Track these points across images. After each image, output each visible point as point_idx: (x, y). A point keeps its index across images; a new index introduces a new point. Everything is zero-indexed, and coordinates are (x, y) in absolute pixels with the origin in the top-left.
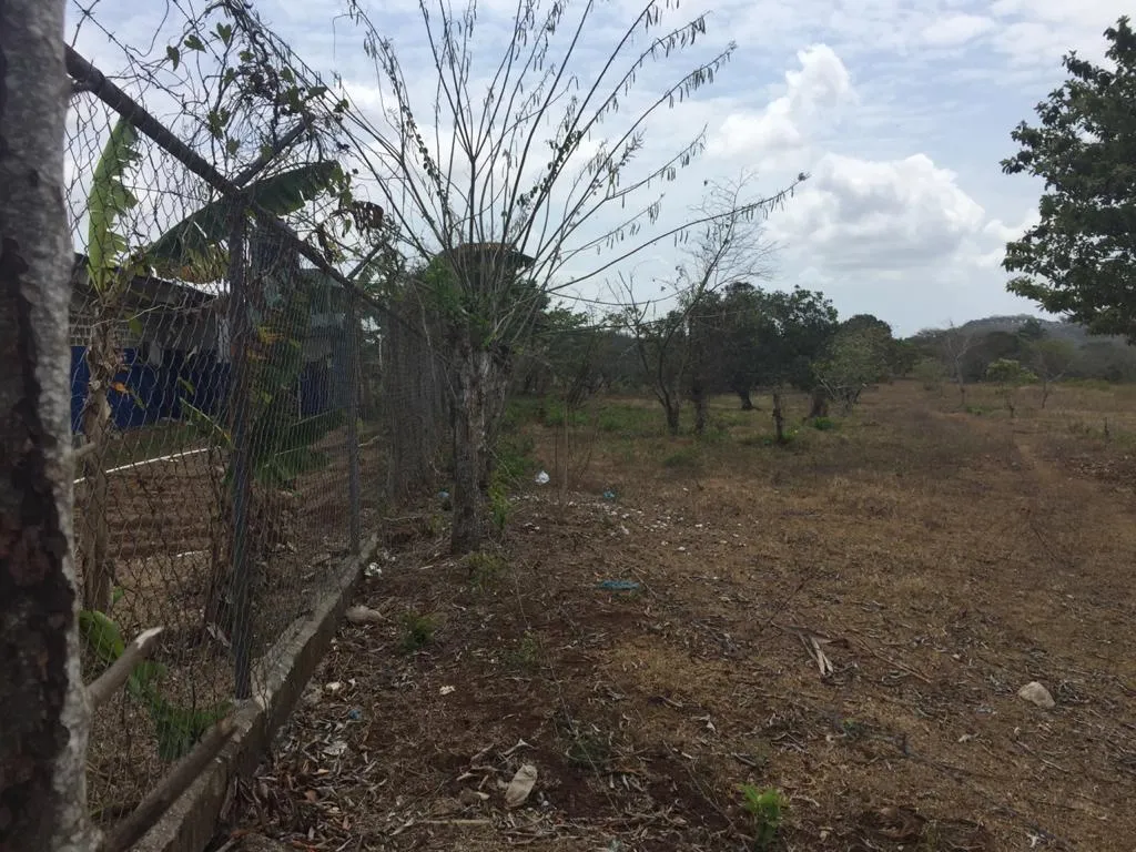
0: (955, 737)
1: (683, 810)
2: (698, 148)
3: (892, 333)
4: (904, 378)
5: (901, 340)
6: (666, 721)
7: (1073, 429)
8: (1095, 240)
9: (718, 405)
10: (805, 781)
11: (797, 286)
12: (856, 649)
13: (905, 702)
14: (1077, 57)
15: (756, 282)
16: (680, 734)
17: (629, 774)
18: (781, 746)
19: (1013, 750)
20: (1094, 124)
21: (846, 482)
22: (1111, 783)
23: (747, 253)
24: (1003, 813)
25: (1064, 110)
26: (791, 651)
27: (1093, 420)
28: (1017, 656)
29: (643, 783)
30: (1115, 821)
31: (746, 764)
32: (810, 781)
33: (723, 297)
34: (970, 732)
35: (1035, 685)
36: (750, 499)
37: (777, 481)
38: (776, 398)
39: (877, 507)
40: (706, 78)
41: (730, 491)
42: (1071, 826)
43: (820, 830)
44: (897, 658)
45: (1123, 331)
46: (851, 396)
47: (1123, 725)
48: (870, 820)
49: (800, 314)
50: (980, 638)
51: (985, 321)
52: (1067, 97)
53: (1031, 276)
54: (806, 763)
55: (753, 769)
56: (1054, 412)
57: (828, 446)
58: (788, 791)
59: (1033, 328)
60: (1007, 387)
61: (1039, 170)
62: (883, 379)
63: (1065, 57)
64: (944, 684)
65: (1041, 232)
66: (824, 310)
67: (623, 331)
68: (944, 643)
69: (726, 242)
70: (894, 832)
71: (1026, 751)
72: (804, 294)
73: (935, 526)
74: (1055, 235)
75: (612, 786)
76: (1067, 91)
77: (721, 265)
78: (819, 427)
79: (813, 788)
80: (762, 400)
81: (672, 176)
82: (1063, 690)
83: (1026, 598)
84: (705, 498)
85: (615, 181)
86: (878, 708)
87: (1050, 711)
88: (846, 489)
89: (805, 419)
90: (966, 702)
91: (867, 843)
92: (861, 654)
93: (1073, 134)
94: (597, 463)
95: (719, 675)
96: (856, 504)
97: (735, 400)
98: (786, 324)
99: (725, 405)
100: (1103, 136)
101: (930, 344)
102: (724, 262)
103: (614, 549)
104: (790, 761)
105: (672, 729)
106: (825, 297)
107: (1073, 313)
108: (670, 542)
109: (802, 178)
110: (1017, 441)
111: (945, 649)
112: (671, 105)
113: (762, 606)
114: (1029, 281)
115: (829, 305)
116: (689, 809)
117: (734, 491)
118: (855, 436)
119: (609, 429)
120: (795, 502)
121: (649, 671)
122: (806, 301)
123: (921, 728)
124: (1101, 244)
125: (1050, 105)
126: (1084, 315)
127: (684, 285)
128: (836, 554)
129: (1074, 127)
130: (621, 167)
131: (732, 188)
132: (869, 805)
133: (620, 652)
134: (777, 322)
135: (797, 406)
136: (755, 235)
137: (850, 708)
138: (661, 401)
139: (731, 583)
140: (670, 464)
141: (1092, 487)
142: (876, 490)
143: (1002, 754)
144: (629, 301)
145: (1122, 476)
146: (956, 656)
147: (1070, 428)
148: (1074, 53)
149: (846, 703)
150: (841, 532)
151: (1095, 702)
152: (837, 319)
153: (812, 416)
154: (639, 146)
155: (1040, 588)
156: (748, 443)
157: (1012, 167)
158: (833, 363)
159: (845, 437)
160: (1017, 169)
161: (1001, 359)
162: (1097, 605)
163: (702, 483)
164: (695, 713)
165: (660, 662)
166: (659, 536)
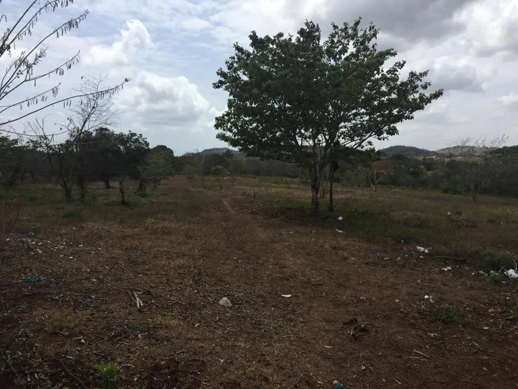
0: (193, 325)
1: (67, 383)
2: (76, 61)
3: (174, 154)
4: (179, 174)
5: (177, 157)
6: (59, 343)
7: (243, 195)
8: (247, 119)
9: (93, 187)
10: (129, 357)
11: (130, 131)
12: (154, 294)
13: (174, 314)
14: (239, 45)
15: (110, 128)
16: (67, 347)
17: (38, 373)
18: (117, 344)
19: (216, 326)
20: (246, 73)
21: (153, 220)
22: (251, 333)
23: (104, 114)
24: (210, 353)
25: (235, 65)
26: (124, 300)
27: (250, 190)
28: (219, 288)
29: (46, 375)
30: (252, 347)
31: (100, 355)
32: (130, 356)
33: (94, 134)
34: (200, 322)
35: (225, 299)
36: (108, 231)
37: (121, 222)
38: (121, 183)
39: (166, 231)
40: (75, 26)
41: (98, 228)
42: (235, 352)
43: (134, 378)
44: (171, 295)
45: (259, 156)
46: (156, 181)
47: (256, 309)
48: (157, 368)
49: (132, 144)
50: (205, 282)
51: (211, 150)
52: (236, 60)
53: (225, 132)
54: (129, 349)
55: (103, 357)
56: (237, 187)
57: (145, 205)
58: (120, 363)
59: (228, 153)
60: (219, 178)
61: (227, 89)
62: (171, 174)
63: (234, 44)
64: (190, 304)
65: (228, 114)
66: (143, 142)
67: (38, 149)
68: (191, 286)
69: (94, 107)
70: (166, 371)
71: (221, 326)
72: (134, 135)
73: (190, 237)
74: (233, 116)
75: (29, 380)
76: (236, 57)
77: (91, 119)
78: (142, 196)
79: (132, 359)
80: (115, 184)
81: (62, 73)
82: (235, 299)
83: (223, 263)
84: (85, 232)
85: (30, 72)
86: (162, 318)
87: (230, 308)
88: (153, 223)
89: (135, 193)
90: (199, 309)
91: (155, 378)
92: (156, 296)
93: (238, 75)
94: (25, 218)
95: (88, 316)
96: (157, 229)
97: (102, 184)
98: (126, 148)
99: (96, 187)
100: (250, 77)
101: (189, 159)
102: (93, 117)
103: (34, 261)
104: (121, 350)
105: (62, 346)
106: (143, 137)
107: (240, 148)
108: (65, 255)
109: (126, 80)
110: (222, 200)
111: (191, 289)
112: (58, 36)
113: (112, 281)
114: (225, 134)
115: (145, 140)
116: (71, 382)
117: (100, 228)
118: (158, 200)
119: (33, 199)
120: (129, 231)
121: (50, 320)
122: (135, 138)
123: (180, 324)
124: (250, 120)
125: (230, 62)
126: (245, 149)
127: (71, 127)
128: (147, 253)
129: (239, 73)
130: (33, 65)
131: (96, 82)
132: (156, 362)
133: (35, 313)
134: (122, 147)
135: (131, 186)
136: (108, 105)
137: (150, 320)
138: (62, 185)
139: (96, 272)
140: (66, 216)
141: (249, 217)
142: (166, 224)
143: (212, 329)
144: (42, 134)
145: (260, 213)
146: (196, 291)
147: (242, 194)
148: (237, 43)
149: (149, 319)
150: (150, 244)
151: (247, 302)
152: (149, 147)
153: (138, 191)
154: (44, 56)
155: (229, 259)
156: (108, 204)
157: (217, 86)
158: (147, 167)
159: (154, 200)
160: (218, 87)
161: (217, 166)
162: (249, 263)
163: (83, 225)
164: (74, 336)
165: (57, 315)
166: (59, 252)
